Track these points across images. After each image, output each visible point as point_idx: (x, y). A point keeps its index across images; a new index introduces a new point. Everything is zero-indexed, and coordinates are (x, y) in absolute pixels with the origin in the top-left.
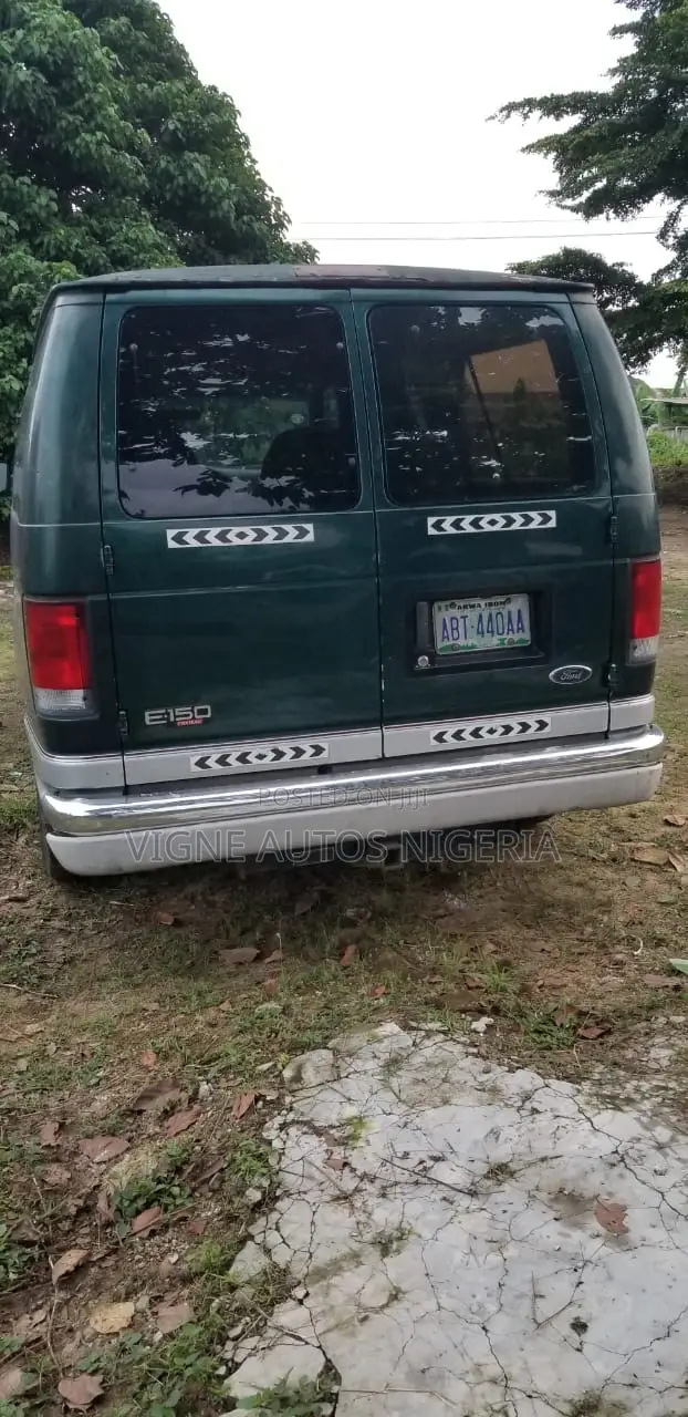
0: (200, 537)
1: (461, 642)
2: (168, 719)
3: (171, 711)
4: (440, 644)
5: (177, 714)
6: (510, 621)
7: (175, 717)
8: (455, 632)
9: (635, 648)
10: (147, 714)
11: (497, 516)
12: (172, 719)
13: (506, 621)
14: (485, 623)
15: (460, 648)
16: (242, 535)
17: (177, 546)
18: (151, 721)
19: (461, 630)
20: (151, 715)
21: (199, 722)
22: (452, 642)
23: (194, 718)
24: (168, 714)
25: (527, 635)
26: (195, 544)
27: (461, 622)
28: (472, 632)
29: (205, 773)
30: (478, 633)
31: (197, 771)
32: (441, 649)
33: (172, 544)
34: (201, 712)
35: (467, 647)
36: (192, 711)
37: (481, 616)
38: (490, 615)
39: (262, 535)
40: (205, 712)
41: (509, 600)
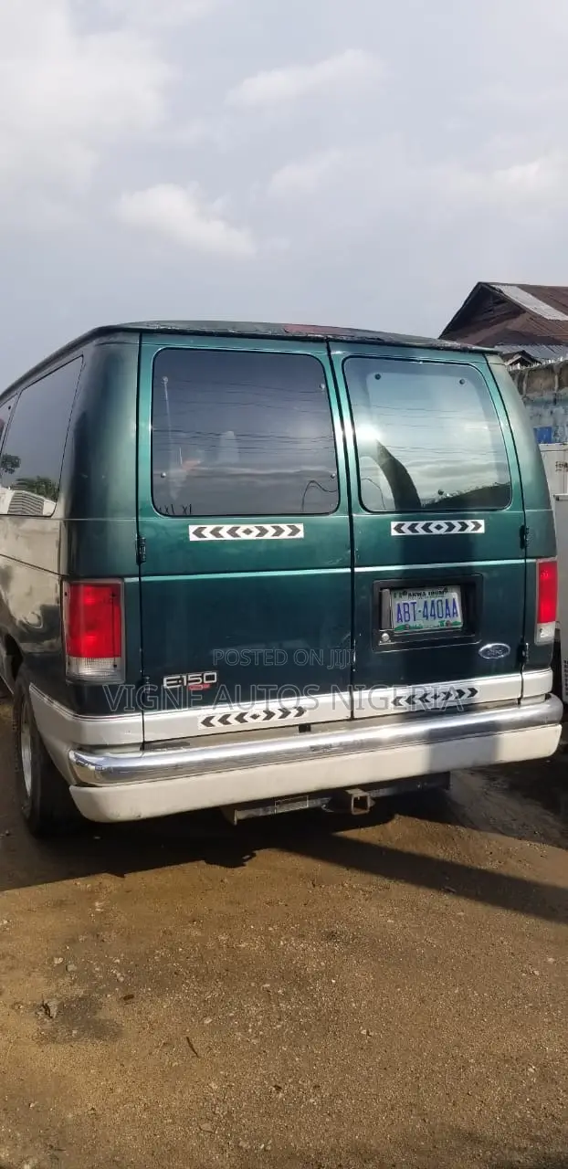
0: (215, 532)
1: (412, 623)
2: (182, 683)
3: (185, 677)
4: (395, 625)
5: (190, 679)
6: (447, 607)
7: (188, 682)
8: (407, 615)
9: (541, 630)
10: (165, 679)
11: (442, 523)
12: (185, 684)
13: (444, 606)
14: (429, 610)
15: (410, 628)
16: (248, 532)
17: (197, 539)
18: (168, 685)
19: (411, 612)
20: (168, 680)
21: (208, 686)
22: (404, 623)
23: (203, 683)
24: (182, 679)
25: (459, 619)
26: (211, 537)
27: (411, 606)
28: (419, 616)
29: (210, 730)
30: (424, 616)
31: (203, 729)
32: (396, 629)
33: (193, 538)
34: (209, 678)
35: (416, 628)
36: (202, 677)
37: (426, 602)
38: (433, 602)
39: (263, 532)
40: (211, 678)
41: (446, 591)
